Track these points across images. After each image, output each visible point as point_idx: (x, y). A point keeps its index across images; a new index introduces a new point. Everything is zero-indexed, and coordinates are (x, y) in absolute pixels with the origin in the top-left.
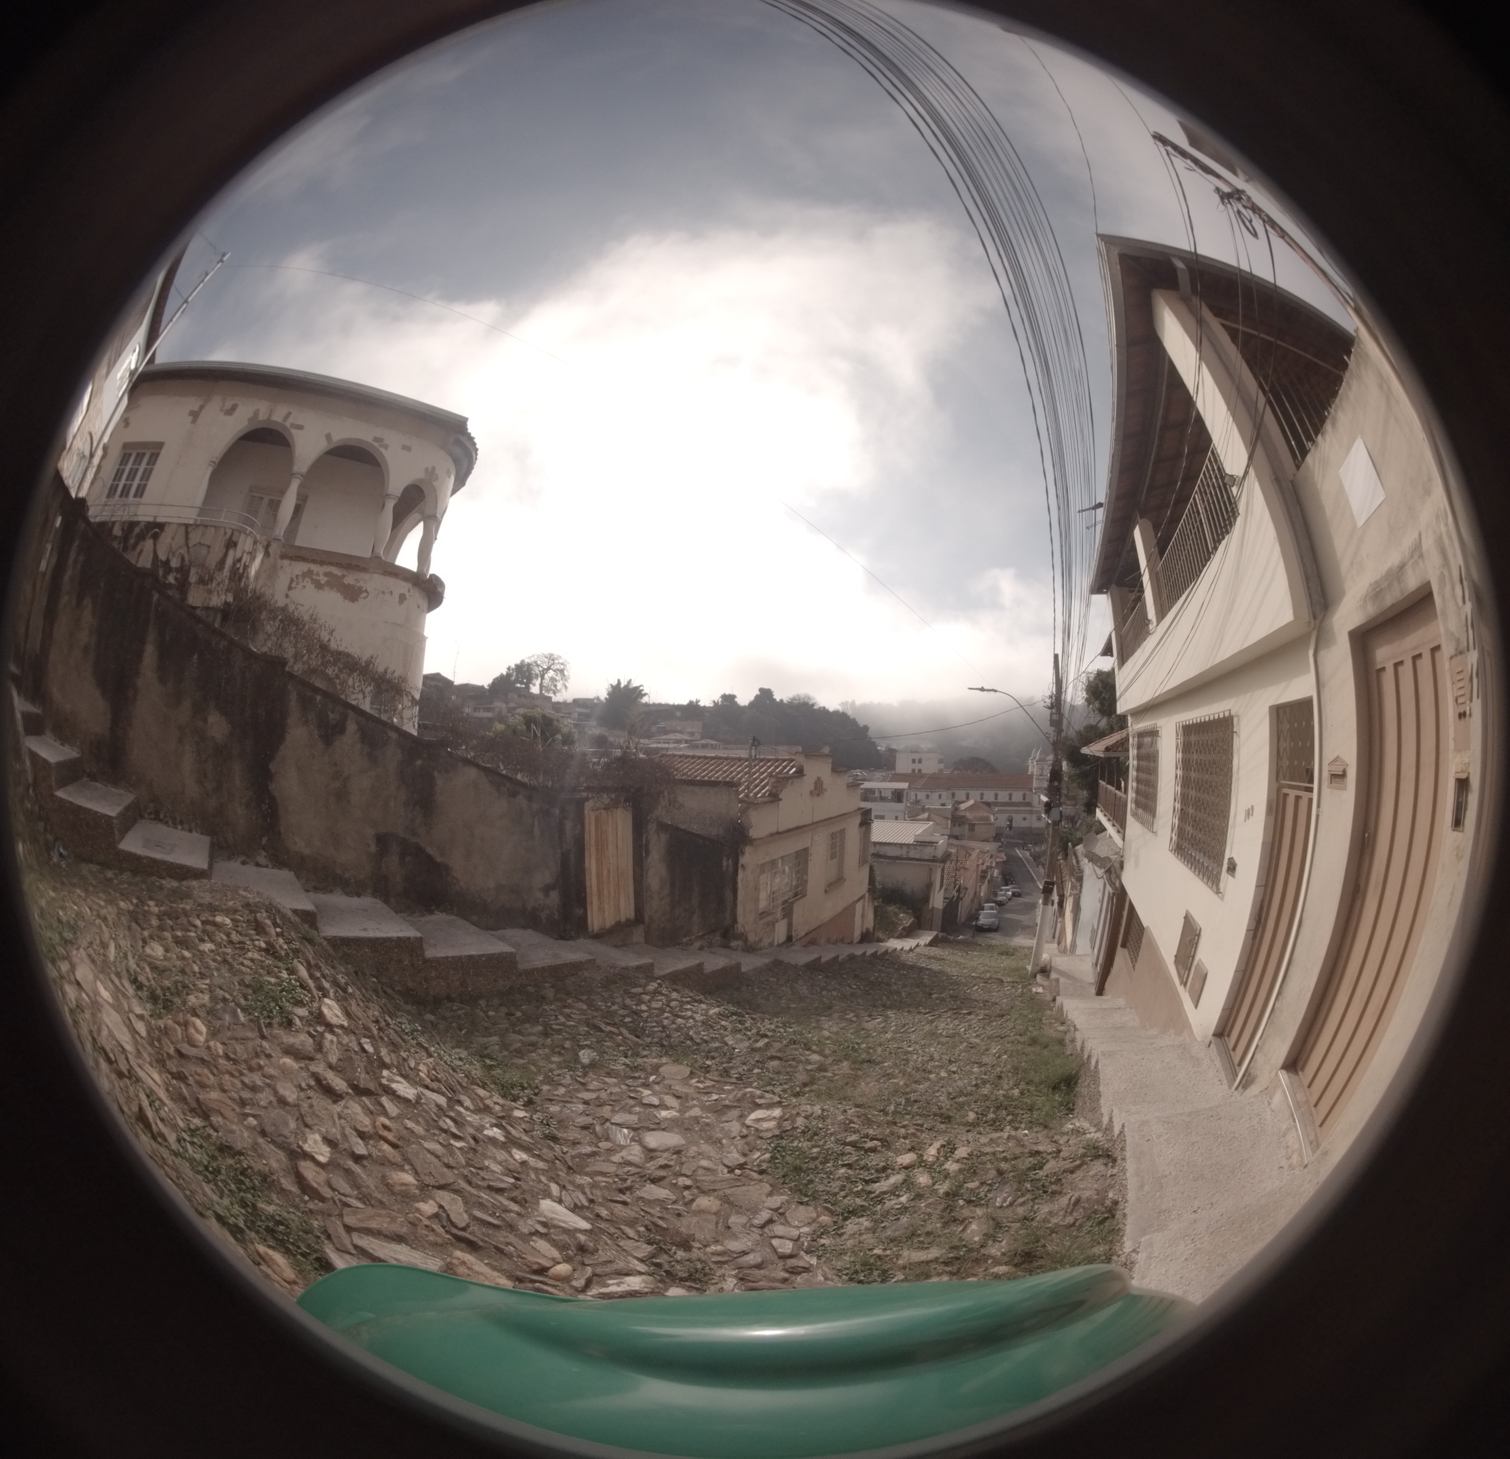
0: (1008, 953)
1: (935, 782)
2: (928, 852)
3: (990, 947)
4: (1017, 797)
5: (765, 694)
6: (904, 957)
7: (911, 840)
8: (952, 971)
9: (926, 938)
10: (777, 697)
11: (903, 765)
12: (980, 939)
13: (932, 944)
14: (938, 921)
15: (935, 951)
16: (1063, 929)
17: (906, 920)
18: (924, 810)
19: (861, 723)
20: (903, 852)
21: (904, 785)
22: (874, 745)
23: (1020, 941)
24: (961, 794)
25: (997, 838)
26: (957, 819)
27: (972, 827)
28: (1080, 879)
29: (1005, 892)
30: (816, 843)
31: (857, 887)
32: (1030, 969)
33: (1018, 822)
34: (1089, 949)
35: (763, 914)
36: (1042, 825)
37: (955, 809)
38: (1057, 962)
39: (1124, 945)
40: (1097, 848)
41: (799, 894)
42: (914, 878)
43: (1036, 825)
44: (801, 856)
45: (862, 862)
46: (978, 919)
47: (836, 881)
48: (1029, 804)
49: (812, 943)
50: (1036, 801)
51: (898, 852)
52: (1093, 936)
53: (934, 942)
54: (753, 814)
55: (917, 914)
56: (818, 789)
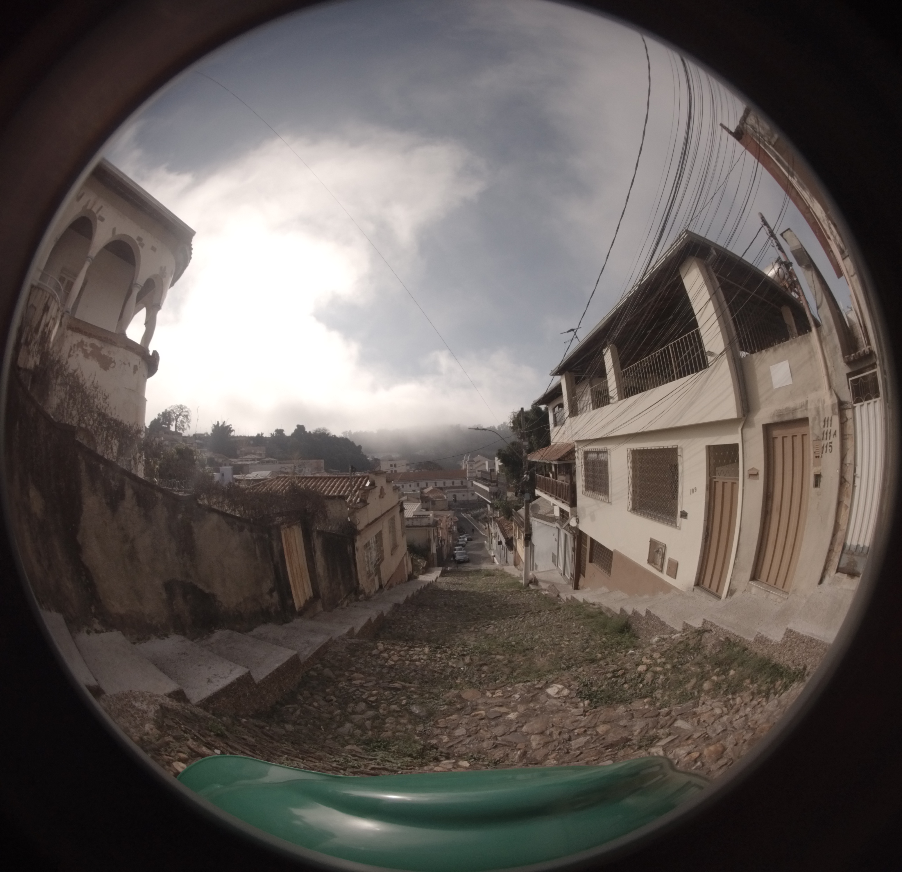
1: (407, 477)
5: (300, 429)
9: (437, 572)
10: (308, 430)
12: (463, 568)
17: (424, 564)
18: (403, 494)
20: (410, 523)
22: (365, 457)
26: (424, 499)
29: (463, 539)
30: (384, 526)
31: (403, 549)
32: (523, 582)
33: (460, 497)
34: (552, 566)
35: (369, 574)
36: (475, 498)
37: (422, 493)
38: (539, 576)
39: (591, 561)
40: (541, 512)
41: (381, 559)
42: (419, 537)
43: (471, 498)
44: (379, 536)
45: (403, 533)
46: (454, 556)
47: (394, 547)
48: (465, 487)
49: (391, 586)
50: (469, 485)
51: (407, 523)
52: (555, 559)
53: (443, 574)
54: (357, 515)
56: (382, 494)
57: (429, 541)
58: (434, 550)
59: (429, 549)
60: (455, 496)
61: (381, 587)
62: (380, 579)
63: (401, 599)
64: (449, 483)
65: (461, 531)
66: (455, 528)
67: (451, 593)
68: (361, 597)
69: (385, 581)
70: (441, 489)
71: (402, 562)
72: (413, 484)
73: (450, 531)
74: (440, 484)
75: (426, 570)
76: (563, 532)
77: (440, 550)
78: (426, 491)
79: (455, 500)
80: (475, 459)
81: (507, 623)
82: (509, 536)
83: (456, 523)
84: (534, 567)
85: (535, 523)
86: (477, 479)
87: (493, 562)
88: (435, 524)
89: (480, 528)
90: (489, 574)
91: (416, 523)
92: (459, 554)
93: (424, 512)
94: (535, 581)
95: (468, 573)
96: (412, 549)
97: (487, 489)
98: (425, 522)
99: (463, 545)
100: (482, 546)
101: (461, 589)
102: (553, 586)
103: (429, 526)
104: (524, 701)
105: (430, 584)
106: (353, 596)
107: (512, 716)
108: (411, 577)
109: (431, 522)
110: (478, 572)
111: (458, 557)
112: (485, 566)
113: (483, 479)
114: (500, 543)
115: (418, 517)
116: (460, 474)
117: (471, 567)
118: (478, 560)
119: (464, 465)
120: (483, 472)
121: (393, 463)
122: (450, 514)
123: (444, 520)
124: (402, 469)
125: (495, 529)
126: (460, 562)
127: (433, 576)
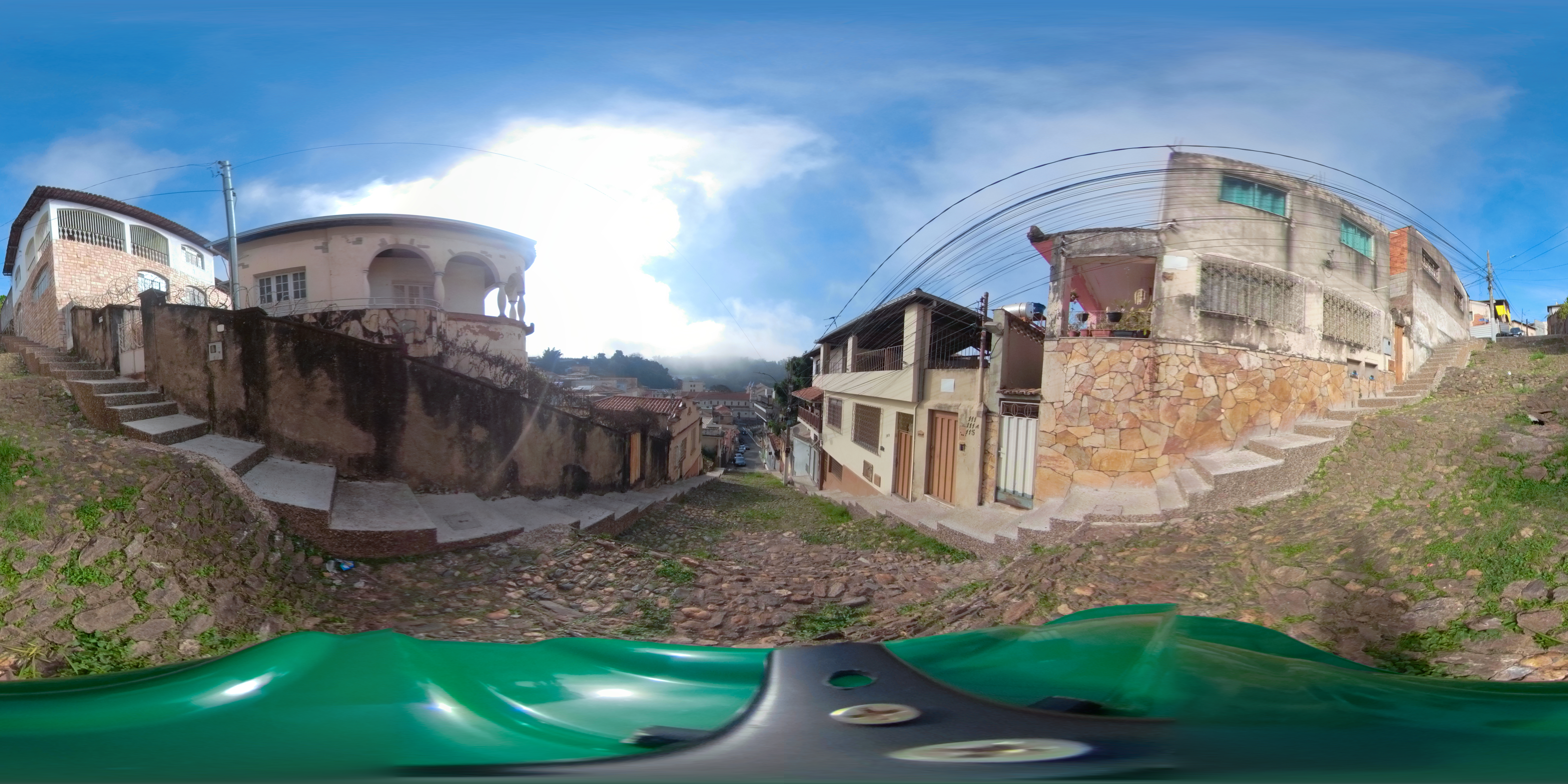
1: (703, 396)
4: (742, 403)
5: (619, 353)
6: (718, 480)
9: (721, 470)
10: (625, 354)
11: (685, 387)
12: (741, 470)
14: (721, 463)
15: (729, 477)
17: (711, 464)
19: (665, 367)
22: (671, 377)
23: (760, 470)
24: (715, 402)
25: (734, 422)
26: (715, 414)
27: (722, 418)
29: (743, 448)
30: (688, 435)
31: (698, 452)
32: (783, 482)
33: (743, 415)
34: (806, 473)
35: (675, 468)
36: (754, 417)
37: (713, 409)
38: (795, 479)
39: (830, 471)
40: (801, 433)
41: (683, 457)
42: (710, 444)
43: (751, 416)
44: (685, 441)
45: (700, 440)
46: (734, 461)
47: (693, 450)
48: (748, 407)
49: (688, 477)
50: (751, 406)
51: (704, 432)
52: (808, 468)
53: (725, 473)
54: (673, 426)
55: (714, 460)
56: (690, 412)
57: (717, 447)
58: (720, 454)
59: (716, 453)
60: (739, 414)
61: (681, 477)
62: (681, 471)
63: (696, 486)
64: (735, 403)
65: (741, 442)
66: (737, 439)
67: (731, 485)
68: (668, 482)
69: (684, 473)
70: (729, 407)
71: (697, 461)
72: (707, 402)
73: (733, 441)
74: (728, 403)
75: (712, 469)
76: (813, 450)
77: (724, 455)
78: (717, 408)
79: (739, 417)
80: (757, 386)
81: (767, 504)
82: (778, 449)
83: (738, 435)
84: (793, 473)
85: (796, 441)
86: (757, 402)
88: (723, 435)
89: (756, 440)
90: (760, 476)
91: (708, 433)
92: (739, 459)
93: (715, 425)
94: (792, 483)
95: (743, 474)
96: (705, 452)
97: (764, 411)
98: (715, 433)
99: (742, 454)
100: (757, 455)
101: (738, 483)
102: (803, 486)
103: (718, 436)
104: (769, 538)
105: (715, 479)
106: (663, 481)
107: (761, 544)
108: (701, 473)
109: (720, 433)
110: (751, 474)
111: (737, 462)
112: (758, 470)
113: (762, 403)
114: (770, 453)
115: (710, 428)
116: (744, 396)
117: (746, 470)
118: (753, 465)
119: (749, 390)
120: (763, 397)
121: (692, 384)
122: (734, 427)
123: (729, 432)
124: (699, 388)
125: (767, 442)
126: (738, 466)
127: (718, 473)
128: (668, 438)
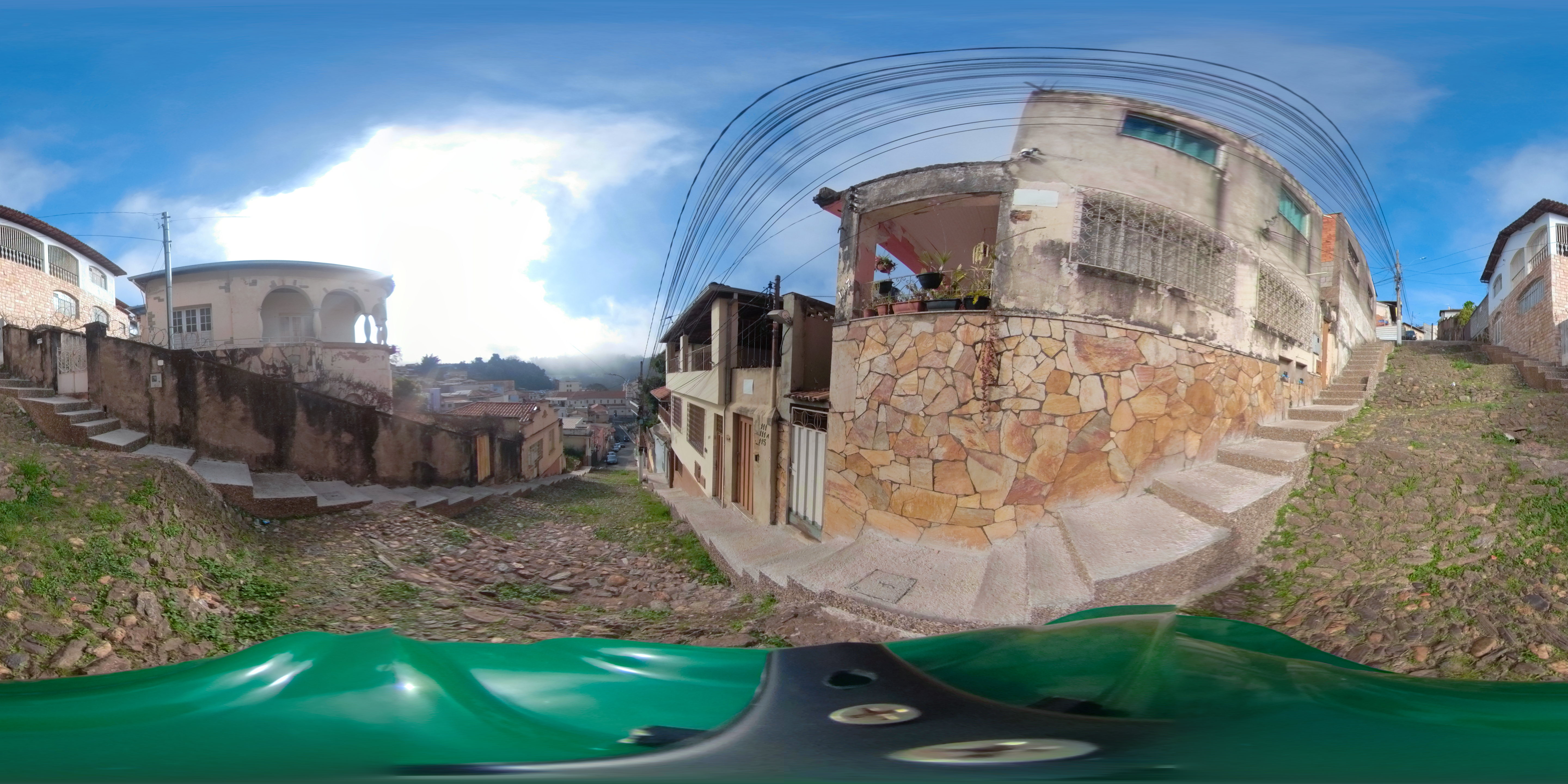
0: (626, 474)
1: (579, 396)
2: (583, 432)
3: (617, 472)
4: (618, 401)
6: (583, 479)
7: (573, 427)
8: (606, 483)
9: (587, 470)
10: (503, 358)
11: (563, 388)
12: (610, 468)
13: (591, 472)
14: (590, 462)
15: (593, 475)
16: (649, 463)
17: (577, 462)
18: (575, 410)
19: (541, 368)
20: (572, 433)
21: (565, 399)
22: (547, 378)
23: (629, 468)
24: (591, 401)
25: (611, 420)
26: (590, 413)
27: (598, 417)
28: (654, 443)
29: (618, 446)
30: (545, 436)
31: (560, 451)
33: (620, 414)
34: (662, 471)
35: (530, 467)
36: (631, 414)
37: (589, 408)
38: (651, 477)
39: (675, 470)
41: (540, 457)
42: (576, 444)
43: (628, 414)
44: (541, 442)
45: (561, 440)
46: (607, 459)
47: (552, 450)
49: (546, 476)
50: (627, 404)
51: (565, 433)
52: (663, 467)
54: (525, 429)
55: (581, 459)
56: (545, 415)
57: (585, 446)
58: (589, 453)
59: (584, 452)
60: (616, 413)
61: (538, 475)
62: (538, 469)
64: (612, 401)
65: (617, 439)
66: (611, 437)
67: (594, 483)
68: (522, 479)
69: (542, 471)
70: (606, 406)
71: (557, 461)
72: (583, 401)
73: (606, 440)
75: (579, 468)
76: (666, 448)
77: (595, 454)
78: (593, 407)
79: (616, 416)
80: (633, 384)
83: (614, 434)
87: (636, 465)
88: (590, 434)
91: (576, 433)
92: (611, 458)
93: (585, 425)
94: (646, 480)
95: (610, 472)
96: (569, 452)
99: (616, 451)
100: (631, 452)
101: (597, 481)
103: (586, 435)
105: (577, 477)
106: (515, 478)
108: (564, 472)
109: (588, 432)
111: (609, 460)
113: (636, 400)
115: (576, 428)
116: (621, 394)
117: (617, 467)
118: (622, 462)
119: (625, 388)
120: (638, 394)
121: (569, 382)
122: (608, 426)
123: (602, 430)
124: (576, 388)
126: (610, 464)
127: (583, 473)
128: (520, 439)
